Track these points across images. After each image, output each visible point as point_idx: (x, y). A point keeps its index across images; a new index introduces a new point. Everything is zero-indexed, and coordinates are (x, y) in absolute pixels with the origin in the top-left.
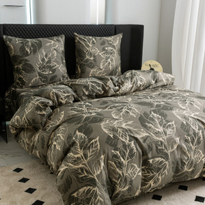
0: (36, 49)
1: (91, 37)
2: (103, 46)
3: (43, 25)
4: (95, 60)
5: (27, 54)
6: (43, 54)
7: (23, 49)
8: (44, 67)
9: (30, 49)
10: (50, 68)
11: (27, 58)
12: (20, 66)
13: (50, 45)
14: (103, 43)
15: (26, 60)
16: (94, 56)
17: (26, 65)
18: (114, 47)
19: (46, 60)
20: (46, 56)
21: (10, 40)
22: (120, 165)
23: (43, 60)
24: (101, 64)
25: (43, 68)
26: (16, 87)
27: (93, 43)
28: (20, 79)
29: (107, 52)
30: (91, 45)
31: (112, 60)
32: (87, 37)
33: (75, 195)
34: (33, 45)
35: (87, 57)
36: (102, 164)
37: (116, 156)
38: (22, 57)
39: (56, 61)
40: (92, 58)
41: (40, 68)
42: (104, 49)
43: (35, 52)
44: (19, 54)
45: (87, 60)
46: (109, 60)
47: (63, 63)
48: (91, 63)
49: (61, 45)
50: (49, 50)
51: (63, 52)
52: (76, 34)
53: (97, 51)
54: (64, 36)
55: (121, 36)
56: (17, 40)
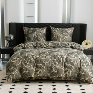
0: (33, 32)
1: (57, 28)
3: (40, 23)
4: (57, 38)
5: (29, 34)
7: (28, 32)
8: (35, 39)
10: (37, 39)
11: (29, 35)
12: (26, 38)
14: (63, 31)
15: (28, 36)
16: (57, 36)
18: (68, 33)
19: (36, 36)
20: (36, 35)
22: (26, 64)
23: (35, 36)
24: (60, 40)
27: (58, 31)
29: (63, 35)
30: (56, 32)
31: (66, 38)
32: (56, 28)
33: (10, 69)
34: (32, 30)
35: (54, 36)
36: (20, 63)
37: (25, 61)
39: (40, 37)
40: (56, 37)
41: (33, 39)
42: (62, 33)
43: (32, 33)
44: (26, 33)
45: (54, 37)
46: (64, 38)
47: (43, 38)
48: (56, 39)
49: (44, 31)
50: (38, 33)
51: (44, 34)
52: (51, 27)
53: (59, 34)
54: (46, 28)
55: (73, 28)
56: (27, 29)
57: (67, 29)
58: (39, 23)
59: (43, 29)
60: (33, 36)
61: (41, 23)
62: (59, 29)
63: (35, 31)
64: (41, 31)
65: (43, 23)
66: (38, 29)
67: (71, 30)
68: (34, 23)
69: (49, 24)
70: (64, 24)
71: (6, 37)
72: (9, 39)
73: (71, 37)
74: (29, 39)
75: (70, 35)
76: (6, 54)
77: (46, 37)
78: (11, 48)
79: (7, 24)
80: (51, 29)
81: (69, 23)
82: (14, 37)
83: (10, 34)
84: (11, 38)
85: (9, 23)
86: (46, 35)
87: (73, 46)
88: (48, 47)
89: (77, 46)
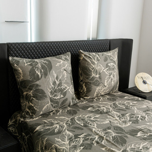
2: (106, 62)
6: (54, 76)
7: (32, 72)
9: (41, 72)
10: (61, 91)
12: (31, 93)
13: (60, 65)
14: (106, 60)
15: (37, 85)
16: (100, 74)
17: (37, 90)
18: (115, 62)
19: (57, 83)
20: (57, 78)
21: (18, 63)
23: (54, 83)
24: (106, 81)
25: (54, 92)
26: (25, 118)
27: (98, 60)
28: (30, 108)
29: (110, 68)
30: (96, 62)
31: (114, 76)
34: (43, 67)
35: (93, 75)
38: (32, 81)
39: (66, 83)
40: (98, 76)
41: (51, 92)
43: (46, 74)
45: (93, 78)
46: (112, 76)
53: (102, 68)
60: (48, 84)
63: (50, 66)
64: (64, 65)
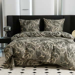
0: (28, 23)
1: (50, 20)
4: (50, 28)
5: (25, 25)
7: (24, 23)
8: (30, 30)
9: (26, 23)
11: (24, 26)
12: (22, 29)
14: (55, 22)
15: (24, 27)
16: (50, 27)
18: (59, 24)
19: (31, 27)
20: (31, 26)
23: (30, 27)
24: (53, 30)
27: (50, 22)
29: (55, 25)
30: (49, 23)
31: (58, 29)
32: (48, 20)
34: (27, 22)
38: (23, 26)
39: (35, 28)
40: (49, 28)
41: (28, 30)
42: (54, 24)
43: (27, 24)
44: (22, 25)
45: (47, 28)
46: (56, 28)
47: (37, 29)
48: (48, 29)
49: (38, 22)
50: (32, 24)
51: (38, 25)
52: (44, 19)
53: (51, 25)
54: (40, 19)
55: (64, 20)
56: (23, 21)
57: (58, 20)
58: (33, 16)
59: (37, 21)
60: (28, 27)
61: (36, 16)
62: (52, 21)
63: (30, 22)
64: (35, 22)
65: (37, 16)
66: (33, 20)
67: (62, 21)
68: (29, 16)
69: (42, 16)
70: (56, 16)
71: (4, 28)
72: (7, 30)
73: (62, 28)
74: (25, 30)
75: (61, 25)
76: (4, 44)
77: (40, 28)
78: (9, 38)
79: (5, 17)
80: (44, 21)
81: (60, 15)
82: (11, 28)
83: (8, 25)
84: (8, 29)
85: (7, 16)
86: (40, 26)
87: (63, 35)
88: (40, 36)
89: (66, 35)
